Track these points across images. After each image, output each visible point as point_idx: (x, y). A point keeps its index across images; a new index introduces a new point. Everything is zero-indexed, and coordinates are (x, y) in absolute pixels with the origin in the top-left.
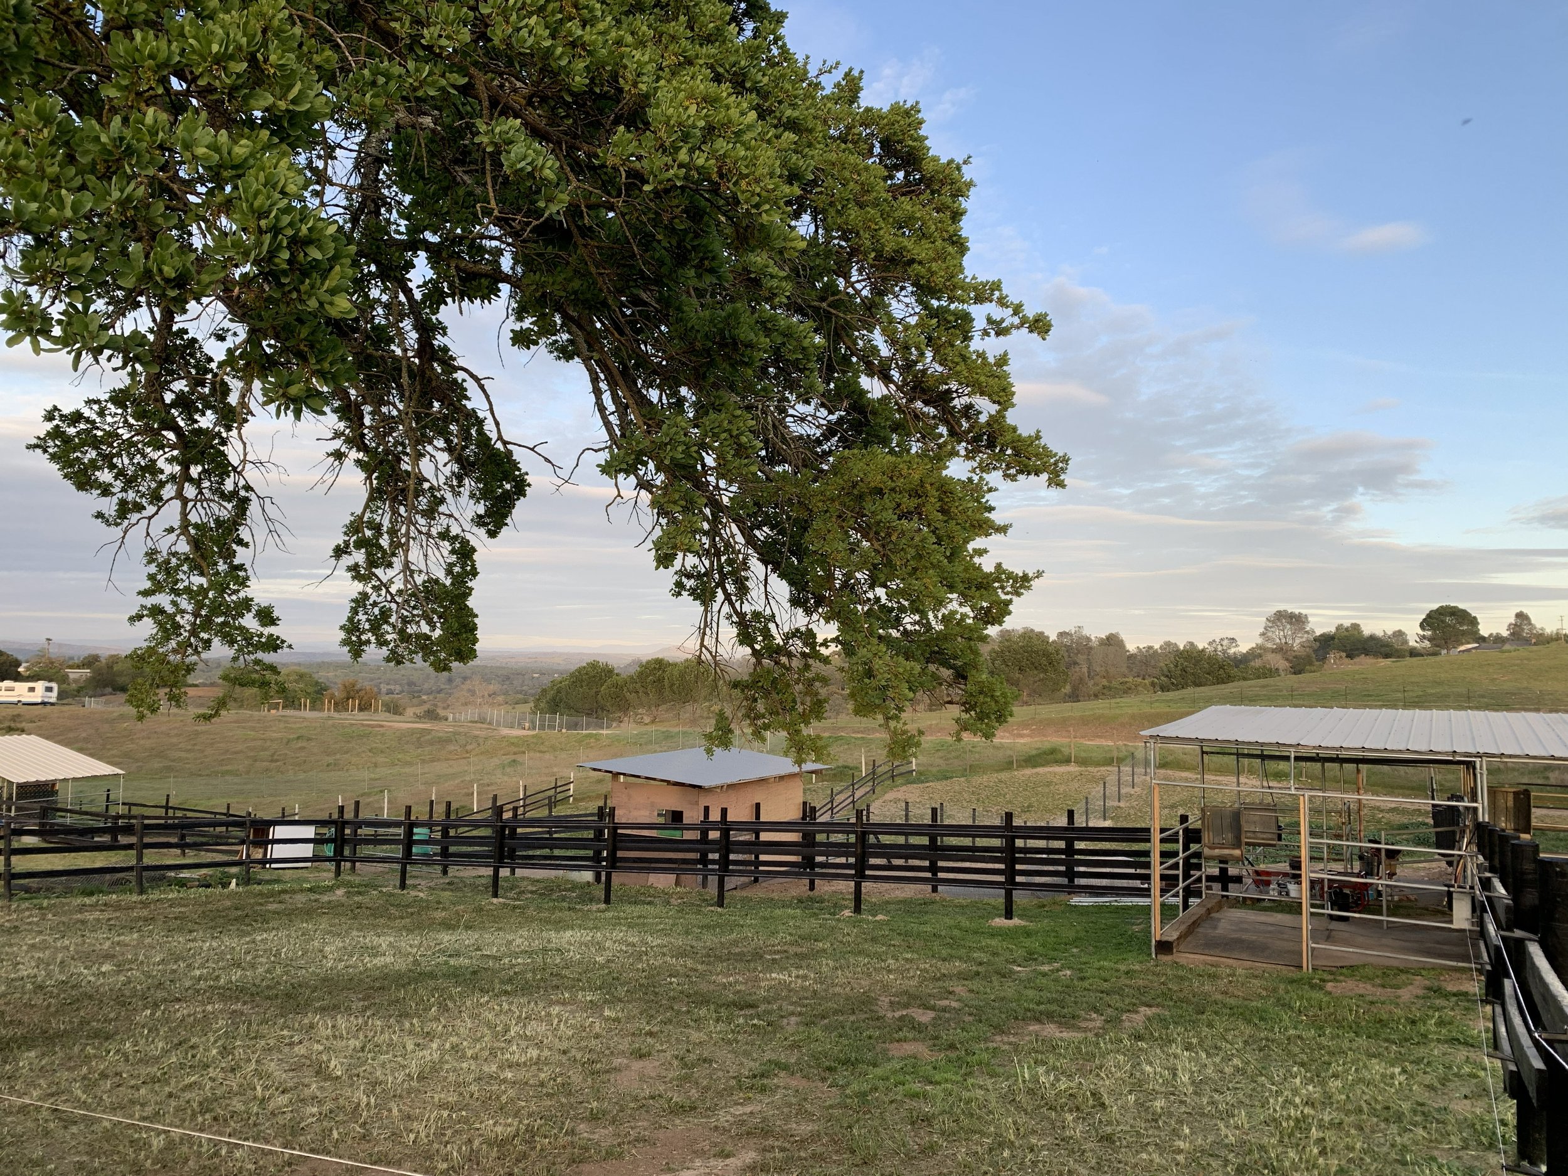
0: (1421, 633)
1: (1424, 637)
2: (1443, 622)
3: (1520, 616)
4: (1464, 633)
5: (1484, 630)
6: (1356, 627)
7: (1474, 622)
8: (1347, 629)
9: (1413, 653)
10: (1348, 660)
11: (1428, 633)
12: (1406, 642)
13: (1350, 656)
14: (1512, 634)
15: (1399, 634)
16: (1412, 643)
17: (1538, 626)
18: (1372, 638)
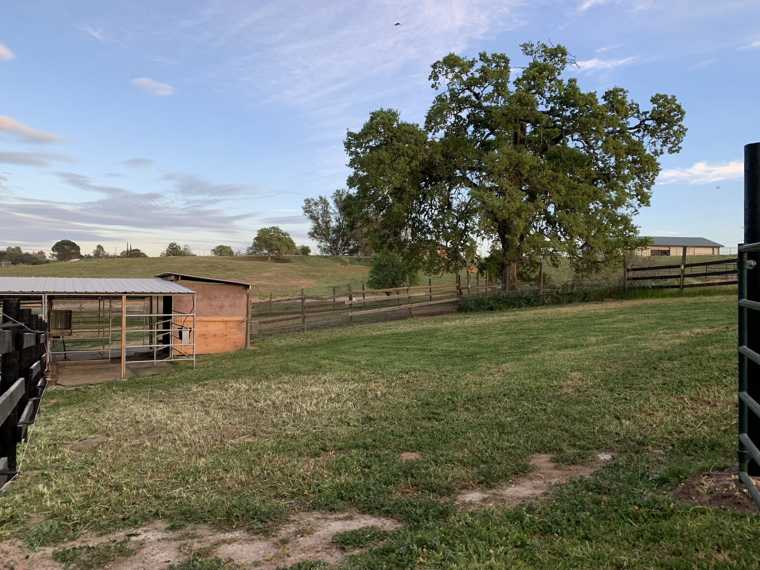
0: (52, 253)
1: (54, 255)
2: (64, 248)
3: (100, 247)
4: (73, 253)
5: (83, 253)
6: (18, 249)
7: (78, 248)
8: (13, 249)
9: (48, 262)
10: (12, 266)
11: (56, 253)
12: (45, 257)
13: (14, 263)
14: (95, 255)
15: (41, 253)
16: (48, 258)
17: (106, 252)
18: (27, 254)
